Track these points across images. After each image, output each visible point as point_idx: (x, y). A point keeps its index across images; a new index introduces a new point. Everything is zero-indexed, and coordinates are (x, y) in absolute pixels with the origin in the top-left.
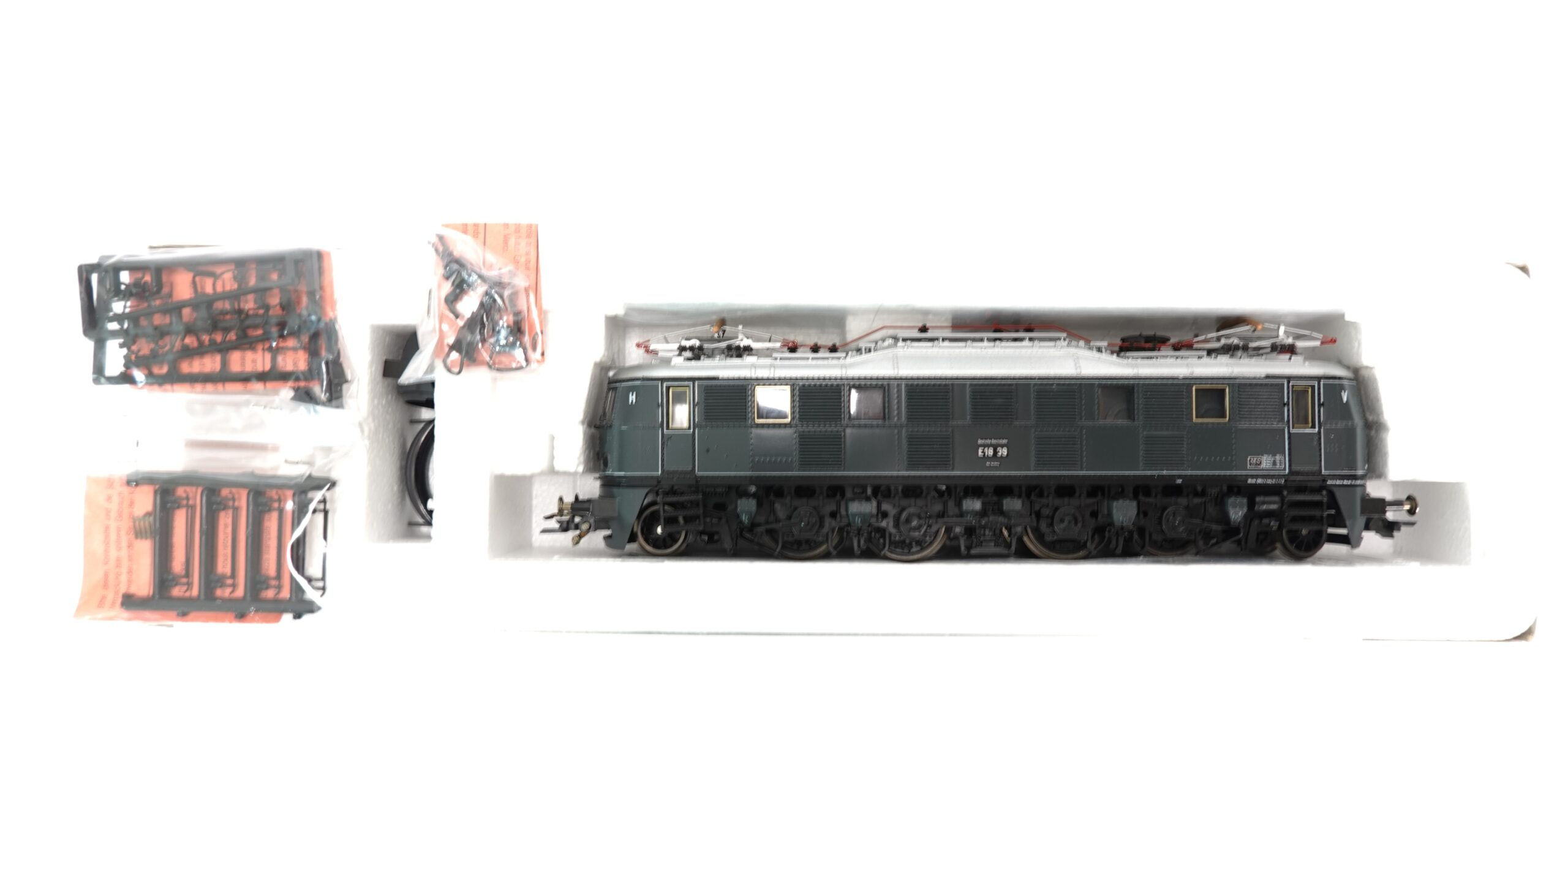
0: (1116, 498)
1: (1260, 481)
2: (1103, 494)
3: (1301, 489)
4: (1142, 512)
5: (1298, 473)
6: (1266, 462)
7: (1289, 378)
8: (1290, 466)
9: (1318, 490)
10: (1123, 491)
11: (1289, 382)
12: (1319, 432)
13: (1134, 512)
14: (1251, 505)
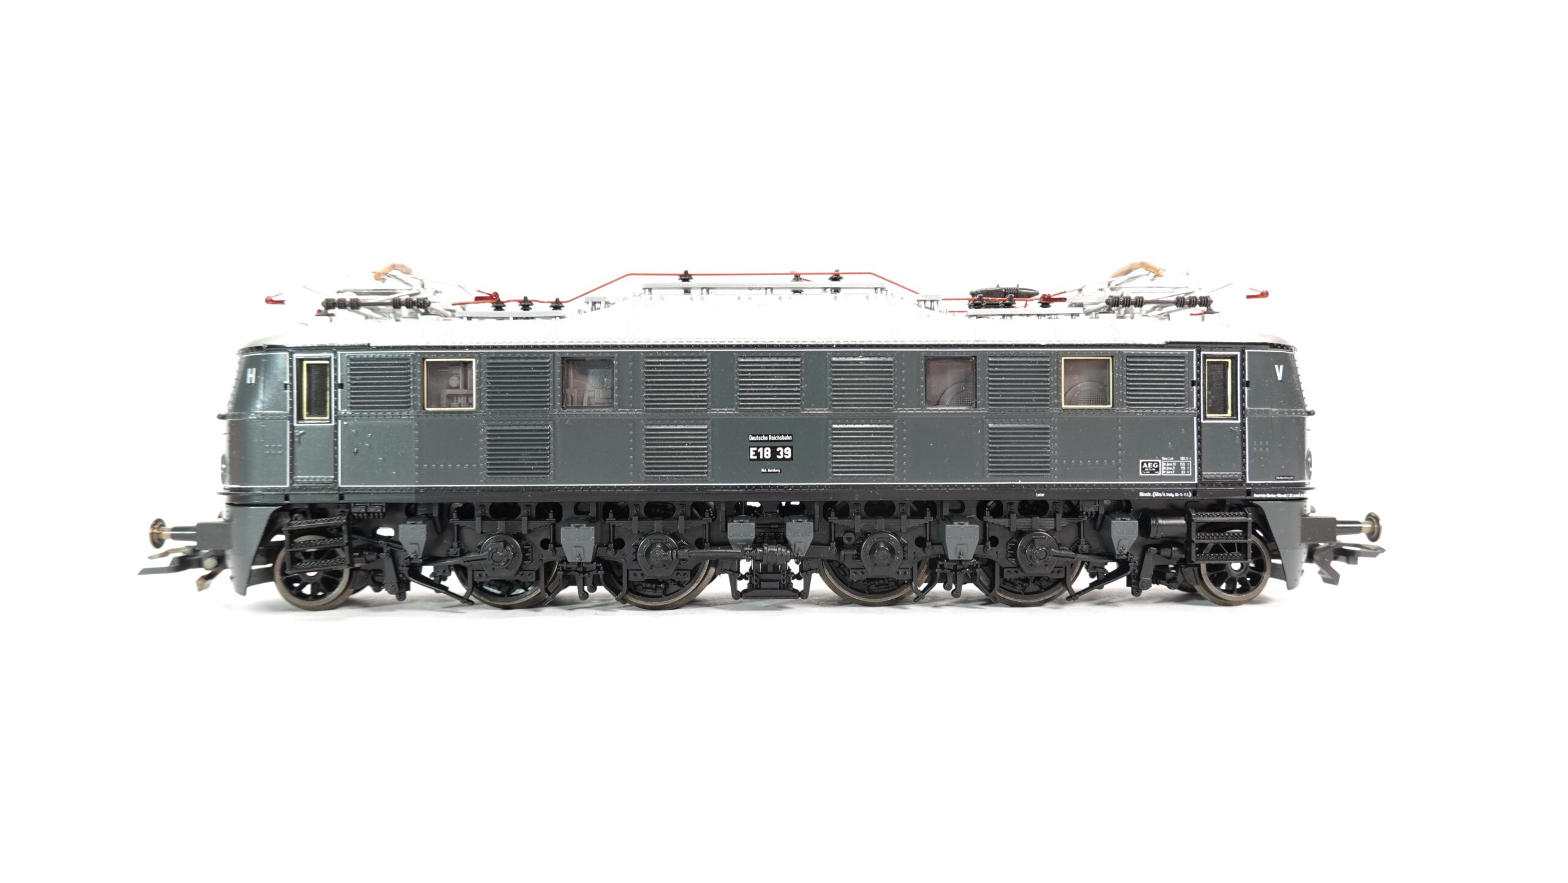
0: (949, 520)
1: (1156, 494)
2: (934, 514)
3: (1218, 506)
4: (988, 539)
5: (1212, 482)
6: (1165, 466)
7: (1199, 346)
8: (1200, 473)
9: (1239, 507)
10: (962, 510)
11: (1199, 352)
12: (1243, 424)
13: (976, 538)
14: (1145, 529)
